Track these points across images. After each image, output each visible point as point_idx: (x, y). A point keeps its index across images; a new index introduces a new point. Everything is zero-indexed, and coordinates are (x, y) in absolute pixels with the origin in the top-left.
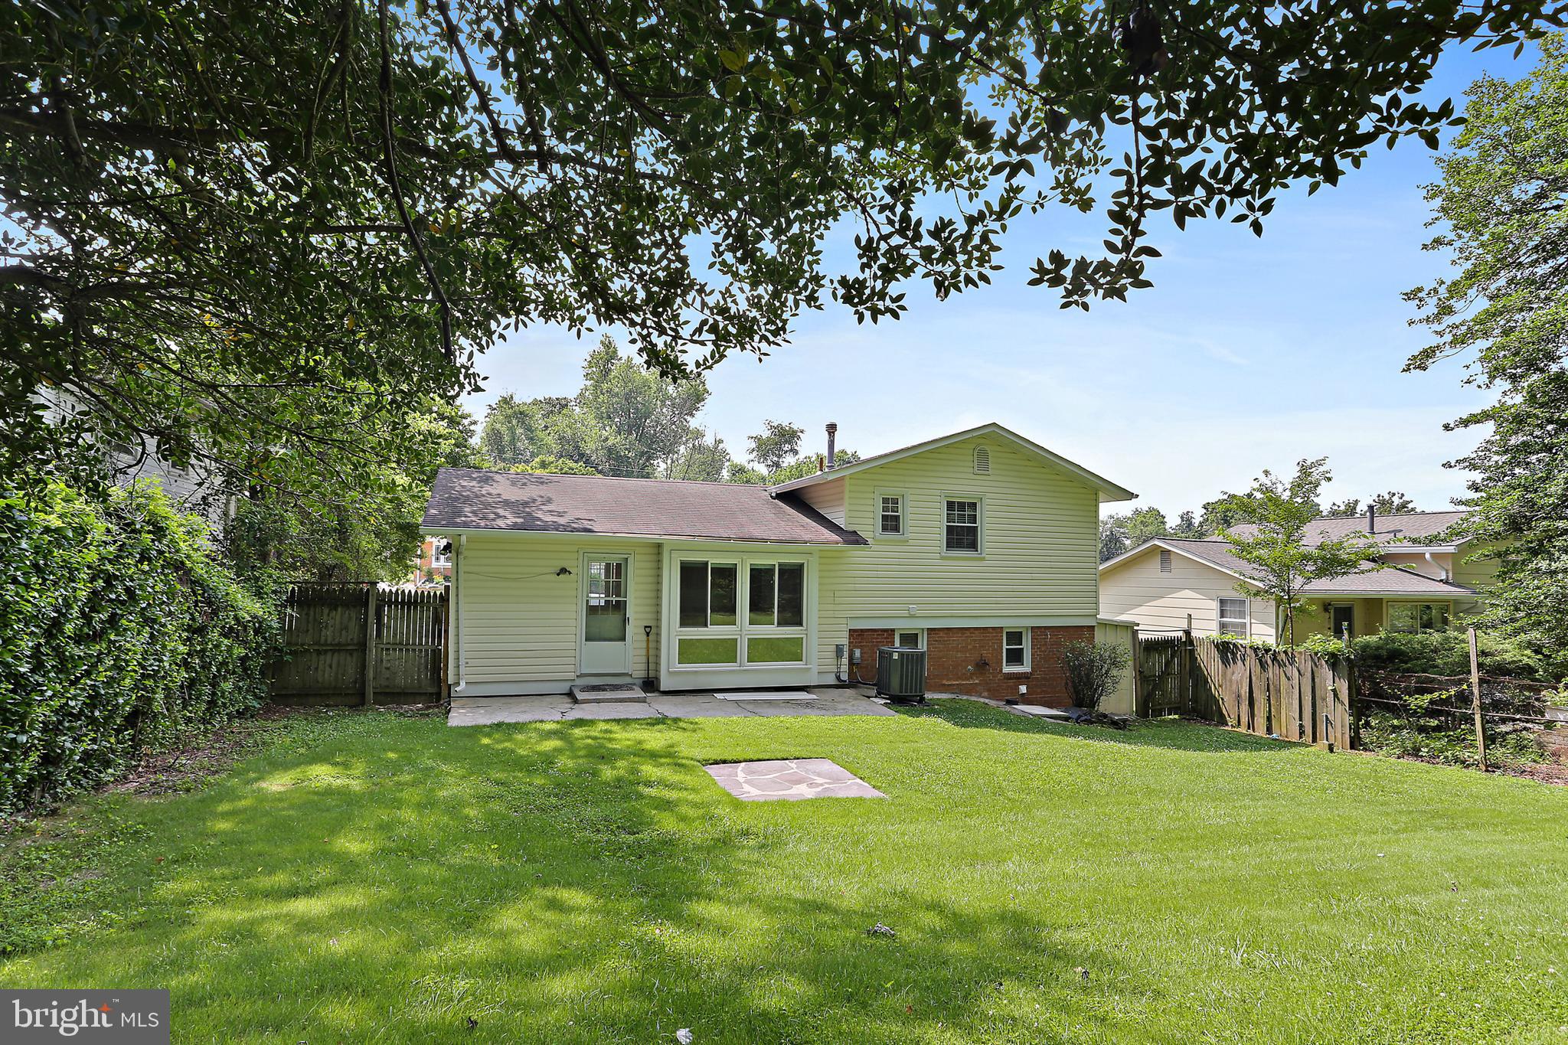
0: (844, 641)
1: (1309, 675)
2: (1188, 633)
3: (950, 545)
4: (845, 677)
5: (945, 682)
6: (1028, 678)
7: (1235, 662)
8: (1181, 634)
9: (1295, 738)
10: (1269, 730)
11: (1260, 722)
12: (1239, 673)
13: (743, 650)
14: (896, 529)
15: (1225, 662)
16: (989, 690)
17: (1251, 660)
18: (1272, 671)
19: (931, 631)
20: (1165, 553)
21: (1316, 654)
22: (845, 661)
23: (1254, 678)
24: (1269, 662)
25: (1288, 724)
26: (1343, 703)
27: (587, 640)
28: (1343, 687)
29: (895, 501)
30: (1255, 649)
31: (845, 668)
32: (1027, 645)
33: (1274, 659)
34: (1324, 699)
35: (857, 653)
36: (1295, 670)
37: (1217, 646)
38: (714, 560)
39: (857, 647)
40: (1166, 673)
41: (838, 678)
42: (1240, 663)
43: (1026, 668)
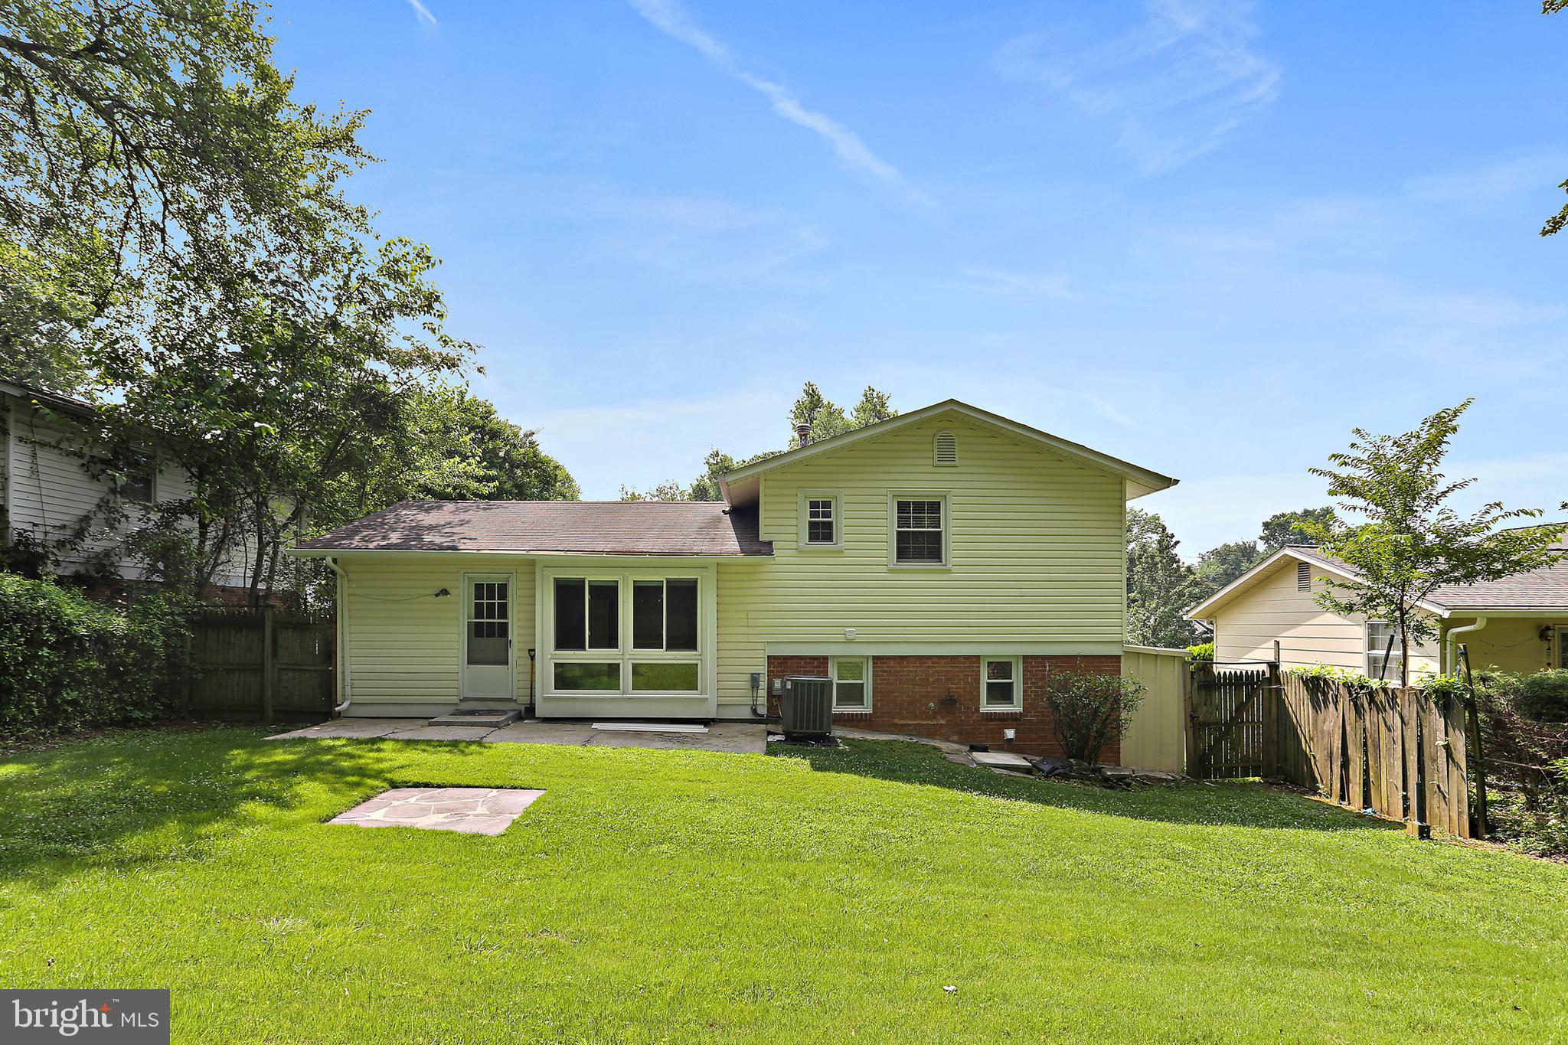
0: (763, 669)
1: (1414, 723)
2: (1274, 666)
3: (902, 554)
4: (763, 711)
5: (896, 721)
6: (1016, 720)
7: (1326, 707)
8: (1264, 667)
9: (1398, 817)
10: (1367, 802)
11: (1356, 790)
12: (1331, 719)
13: (626, 675)
14: (828, 537)
15: (1316, 706)
16: (960, 733)
17: (1345, 701)
18: (1370, 718)
19: (877, 659)
20: (1303, 566)
21: (1422, 692)
22: (763, 692)
23: (1348, 728)
24: (1366, 705)
25: (1390, 798)
26: (1459, 767)
27: (469, 663)
28: (1460, 743)
29: (827, 504)
30: (1349, 687)
31: (762, 700)
32: (1017, 679)
33: (1372, 700)
34: (1434, 760)
35: (777, 684)
36: (1397, 715)
37: (1306, 682)
38: (591, 577)
39: (777, 677)
40: (1235, 721)
41: (754, 711)
42: (1331, 706)
43: (1016, 707)
